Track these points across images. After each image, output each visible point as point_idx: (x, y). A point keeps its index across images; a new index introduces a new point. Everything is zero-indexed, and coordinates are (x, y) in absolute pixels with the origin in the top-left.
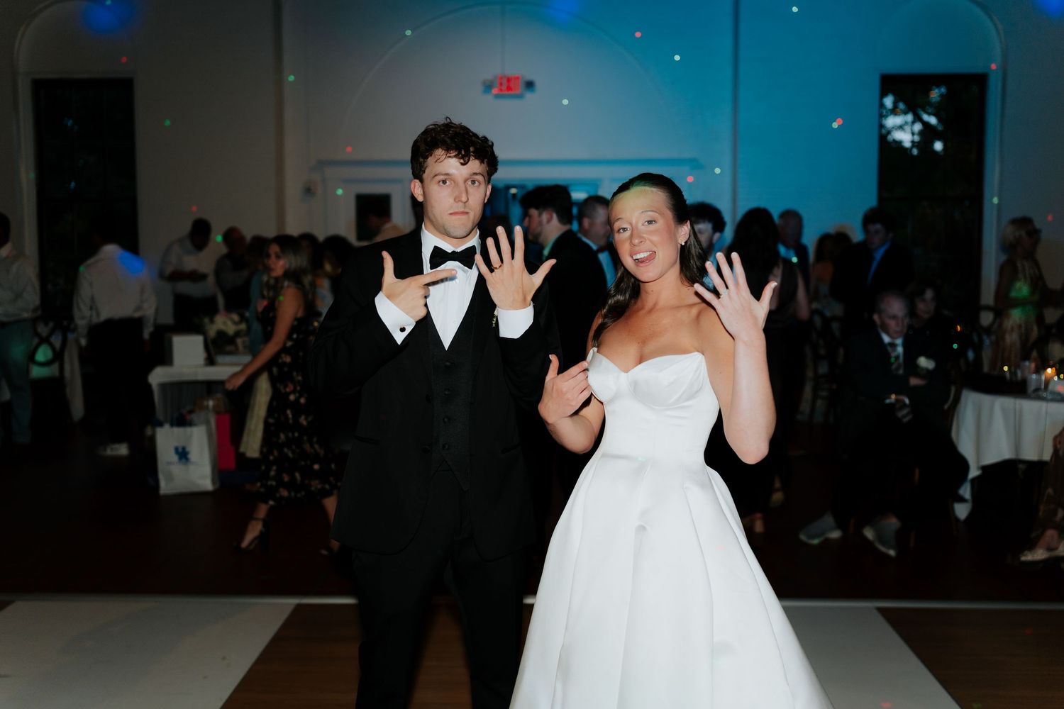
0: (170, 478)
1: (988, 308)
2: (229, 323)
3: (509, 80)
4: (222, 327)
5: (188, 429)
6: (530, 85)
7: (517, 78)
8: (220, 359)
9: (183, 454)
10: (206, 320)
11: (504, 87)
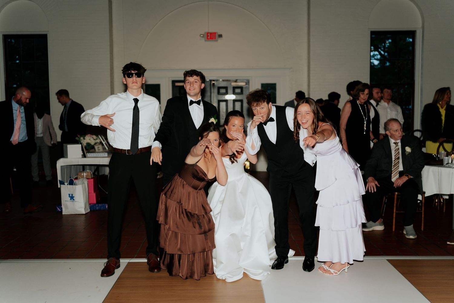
0: (67, 207)
1: (417, 130)
2: (92, 139)
3: (211, 34)
4: (89, 141)
5: (74, 186)
6: (220, 36)
7: (215, 33)
8: (89, 155)
9: (72, 197)
10: (82, 138)
11: (209, 37)
